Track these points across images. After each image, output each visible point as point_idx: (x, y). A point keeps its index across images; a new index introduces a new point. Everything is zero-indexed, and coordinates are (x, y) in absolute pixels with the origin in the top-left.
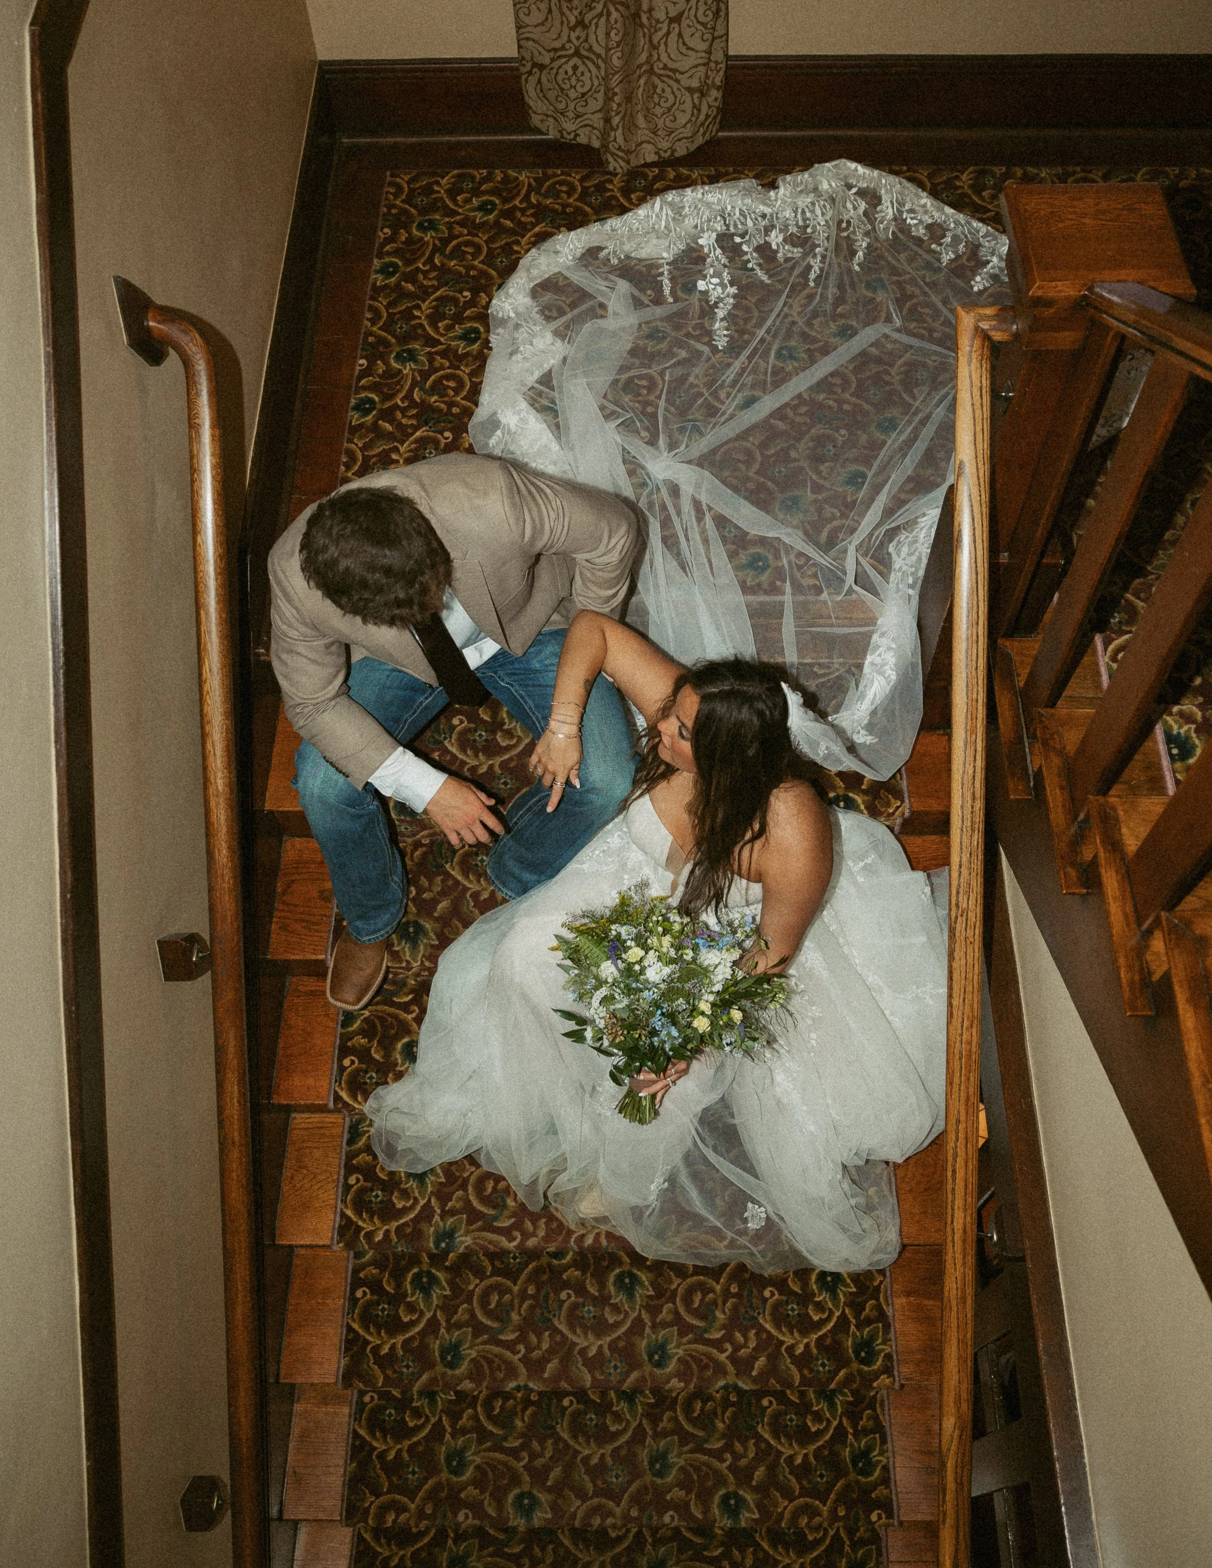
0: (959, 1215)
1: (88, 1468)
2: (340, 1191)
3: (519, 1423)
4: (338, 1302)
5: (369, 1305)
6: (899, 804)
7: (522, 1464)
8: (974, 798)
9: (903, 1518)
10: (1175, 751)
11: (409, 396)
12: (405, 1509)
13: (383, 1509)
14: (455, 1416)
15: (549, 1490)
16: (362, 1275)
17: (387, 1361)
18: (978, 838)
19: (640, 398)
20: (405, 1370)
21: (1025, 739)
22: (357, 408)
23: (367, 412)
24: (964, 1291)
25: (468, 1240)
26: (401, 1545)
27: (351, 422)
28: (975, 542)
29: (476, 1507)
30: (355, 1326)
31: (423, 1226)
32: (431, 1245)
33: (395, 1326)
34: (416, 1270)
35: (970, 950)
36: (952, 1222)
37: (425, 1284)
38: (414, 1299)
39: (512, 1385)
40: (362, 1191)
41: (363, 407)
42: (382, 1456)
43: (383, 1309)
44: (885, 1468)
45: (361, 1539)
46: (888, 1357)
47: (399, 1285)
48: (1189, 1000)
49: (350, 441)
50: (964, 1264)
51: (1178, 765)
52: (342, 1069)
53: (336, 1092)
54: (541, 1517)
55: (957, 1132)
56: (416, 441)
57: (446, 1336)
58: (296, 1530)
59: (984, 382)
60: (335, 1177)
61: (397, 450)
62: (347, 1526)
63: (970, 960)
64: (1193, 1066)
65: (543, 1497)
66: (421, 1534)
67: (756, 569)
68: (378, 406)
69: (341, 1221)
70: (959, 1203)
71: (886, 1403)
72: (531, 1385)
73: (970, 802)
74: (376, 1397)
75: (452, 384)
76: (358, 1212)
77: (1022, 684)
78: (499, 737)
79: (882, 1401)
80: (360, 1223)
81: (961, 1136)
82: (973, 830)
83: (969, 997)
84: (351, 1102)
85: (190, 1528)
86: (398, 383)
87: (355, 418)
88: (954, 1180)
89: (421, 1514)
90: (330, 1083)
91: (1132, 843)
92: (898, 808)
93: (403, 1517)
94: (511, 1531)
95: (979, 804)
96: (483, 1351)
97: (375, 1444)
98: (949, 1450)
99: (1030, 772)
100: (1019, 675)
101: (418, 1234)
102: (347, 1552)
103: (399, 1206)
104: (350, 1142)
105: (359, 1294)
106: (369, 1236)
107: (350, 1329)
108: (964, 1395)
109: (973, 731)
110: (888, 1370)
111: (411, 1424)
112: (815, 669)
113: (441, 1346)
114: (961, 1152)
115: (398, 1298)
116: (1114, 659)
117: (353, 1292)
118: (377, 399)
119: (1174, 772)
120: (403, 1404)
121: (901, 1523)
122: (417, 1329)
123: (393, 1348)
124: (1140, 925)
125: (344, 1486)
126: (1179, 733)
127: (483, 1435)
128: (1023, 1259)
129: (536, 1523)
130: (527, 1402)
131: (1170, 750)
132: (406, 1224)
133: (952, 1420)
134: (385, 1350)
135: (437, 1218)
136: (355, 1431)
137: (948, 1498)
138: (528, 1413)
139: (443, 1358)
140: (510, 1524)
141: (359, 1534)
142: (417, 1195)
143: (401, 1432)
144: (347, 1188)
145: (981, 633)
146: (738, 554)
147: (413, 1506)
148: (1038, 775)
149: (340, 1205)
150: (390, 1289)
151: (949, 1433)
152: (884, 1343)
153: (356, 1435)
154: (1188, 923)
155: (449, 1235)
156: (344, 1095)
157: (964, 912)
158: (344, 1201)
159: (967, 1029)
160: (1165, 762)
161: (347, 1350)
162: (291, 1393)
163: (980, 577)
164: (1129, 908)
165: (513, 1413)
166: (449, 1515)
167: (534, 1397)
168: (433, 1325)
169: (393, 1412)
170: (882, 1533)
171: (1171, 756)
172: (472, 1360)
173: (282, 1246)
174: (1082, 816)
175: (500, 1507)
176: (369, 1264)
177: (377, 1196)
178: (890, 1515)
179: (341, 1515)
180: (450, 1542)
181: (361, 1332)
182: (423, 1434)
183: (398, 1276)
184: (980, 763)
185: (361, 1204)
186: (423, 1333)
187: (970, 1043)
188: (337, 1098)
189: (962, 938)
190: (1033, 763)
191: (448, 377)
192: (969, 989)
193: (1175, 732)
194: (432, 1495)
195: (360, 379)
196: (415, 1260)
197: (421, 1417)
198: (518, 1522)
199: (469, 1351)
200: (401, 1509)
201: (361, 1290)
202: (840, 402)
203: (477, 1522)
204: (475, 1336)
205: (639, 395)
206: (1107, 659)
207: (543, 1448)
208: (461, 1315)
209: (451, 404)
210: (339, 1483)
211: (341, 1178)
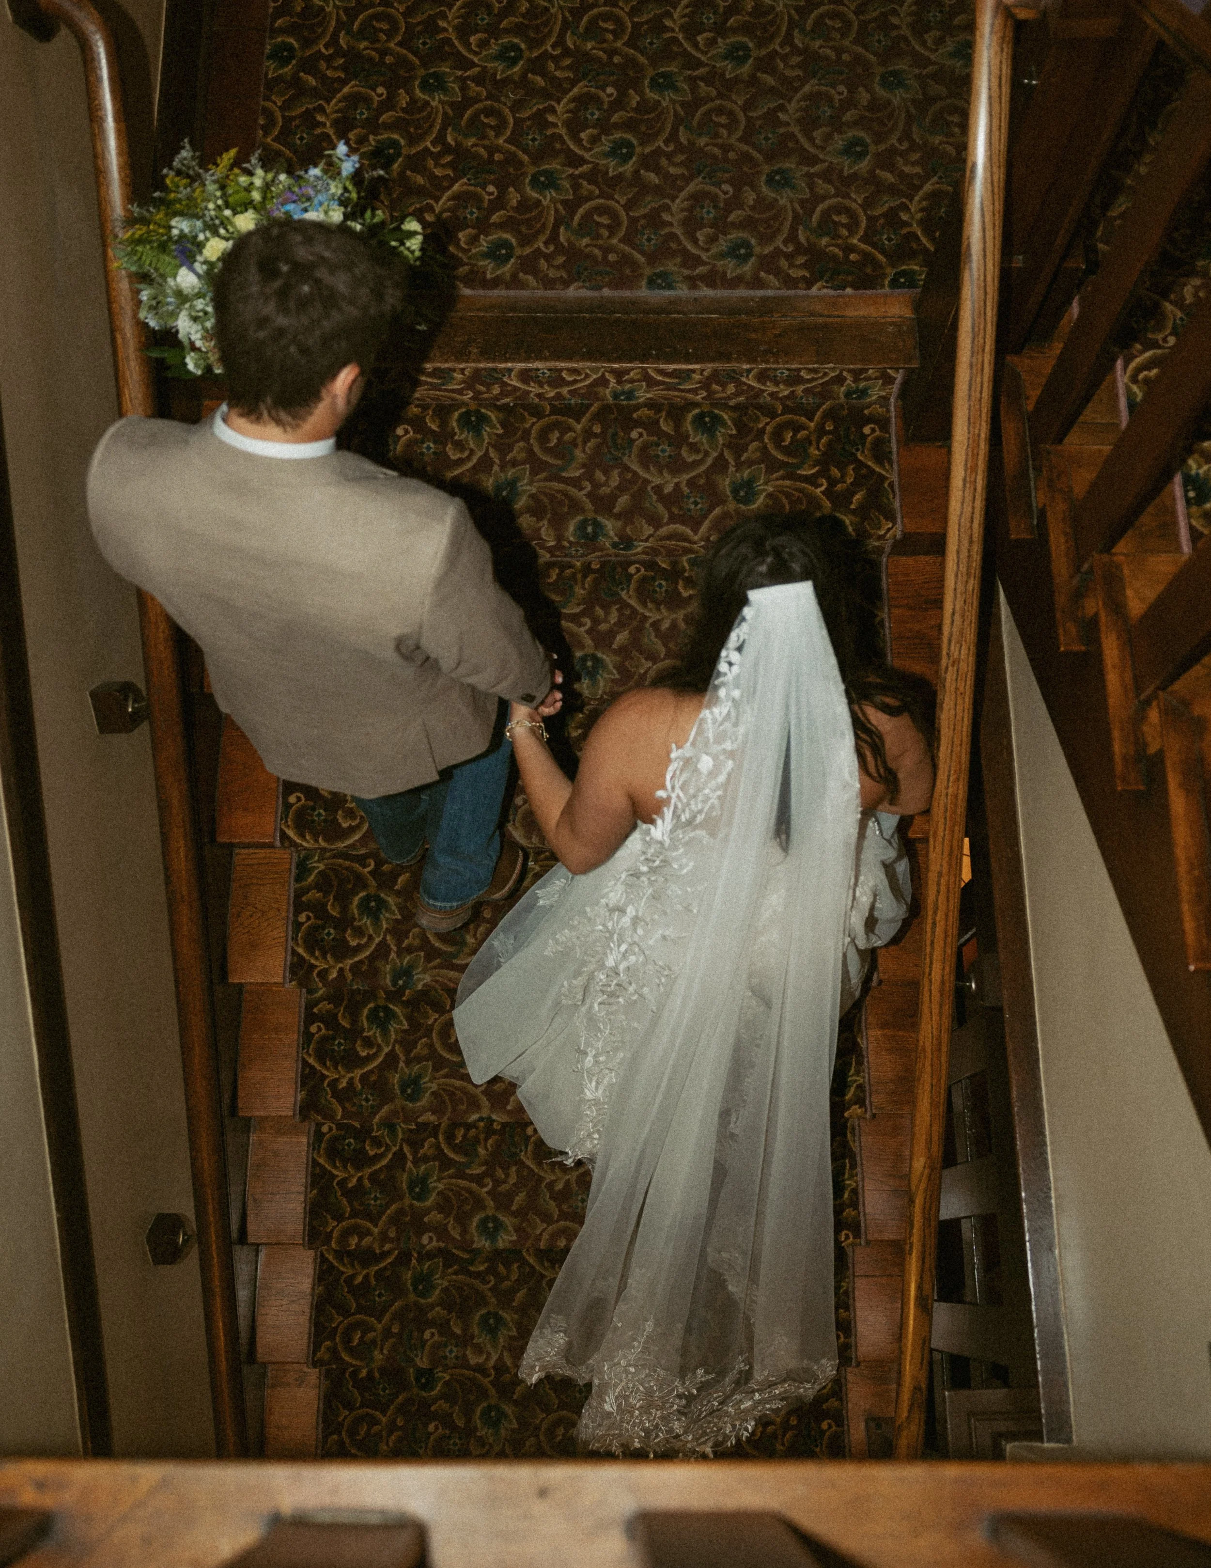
0: (937, 967)
1: (58, 1219)
2: (290, 928)
3: (481, 1151)
4: (291, 1039)
5: (324, 1039)
6: (890, 526)
7: (485, 1190)
8: (971, 542)
9: (869, 1237)
10: (1192, 494)
11: (334, 41)
12: (369, 1233)
13: (346, 1234)
14: (415, 1145)
15: (514, 1214)
16: (315, 1010)
17: (344, 1096)
18: (973, 584)
19: (605, 45)
20: (364, 1103)
21: (1031, 470)
22: (274, 55)
23: (285, 62)
24: (939, 1038)
25: (427, 978)
26: (365, 1264)
27: (266, 74)
28: (985, 256)
29: (441, 1232)
30: (311, 1061)
31: (379, 964)
32: (388, 981)
33: (351, 1060)
34: (371, 1005)
35: (960, 701)
36: (930, 974)
37: (382, 1018)
38: (371, 1033)
39: (475, 1117)
40: (315, 929)
41: (282, 55)
42: (343, 1183)
43: (339, 1045)
44: (855, 1191)
45: (323, 1259)
46: (860, 1087)
47: (354, 1021)
48: (1180, 785)
49: (267, 99)
50: (940, 1014)
51: (1194, 509)
52: (287, 806)
53: (281, 830)
54: (505, 1240)
55: (938, 884)
56: (345, 98)
57: (406, 1070)
58: (257, 1252)
59: (1004, 72)
60: (284, 914)
61: (321, 109)
62: (310, 1249)
63: (959, 711)
64: (1180, 853)
65: (507, 1221)
66: (384, 1255)
67: (738, 257)
68: (299, 54)
69: (292, 960)
70: (937, 954)
71: (857, 1131)
72: (494, 1117)
73: (967, 545)
74: (334, 1126)
75: (384, 26)
76: (310, 950)
77: (1030, 408)
78: (449, 448)
79: (853, 1129)
80: (313, 961)
81: (943, 888)
82: (968, 574)
83: (957, 749)
84: (299, 841)
85: (156, 1262)
86: (320, 24)
87: (271, 69)
88: (933, 933)
89: (384, 1237)
90: (275, 821)
91: (1136, 607)
92: (889, 530)
93: (367, 1240)
94: (475, 1252)
95: (977, 548)
96: (443, 1084)
97: (335, 1172)
98: (918, 1187)
99: (1035, 509)
100: (1027, 398)
101: (374, 972)
102: (310, 1271)
103: (353, 943)
104: (299, 878)
105: (313, 1029)
106: (323, 974)
107: (305, 1063)
108: (935, 1138)
109: (974, 469)
110: (860, 1101)
111: (371, 1153)
112: (802, 374)
113: (401, 1079)
114: (942, 906)
115: (354, 1033)
116: (1134, 379)
117: (307, 1027)
118: (296, 45)
119: (1189, 516)
120: (363, 1134)
121: (868, 1243)
122: (375, 1064)
123: (351, 1082)
124: (1137, 696)
125: (305, 1213)
126: (1197, 474)
127: (446, 1163)
128: (1000, 1009)
129: (501, 1245)
130: (489, 1131)
131: (1186, 492)
132: (361, 962)
133: (922, 1160)
134: (343, 1084)
135: (393, 955)
136: (314, 1160)
137: (915, 1231)
138: (490, 1141)
139: (403, 1091)
140: (475, 1246)
141: (322, 1255)
142: (371, 932)
143: (360, 1160)
144: (298, 925)
145: (986, 361)
146: (717, 240)
147: (376, 1230)
148: (1042, 513)
149: (290, 943)
150: (345, 1024)
151: (918, 1173)
152: (858, 1073)
153: (315, 1163)
154: (1187, 704)
155: (407, 973)
156: (291, 833)
157: (955, 662)
158: (295, 939)
159: (954, 782)
160: (1180, 506)
161: (303, 1085)
162: (247, 1125)
163: (989, 297)
164: (1128, 676)
165: (476, 1141)
166: (414, 1239)
167: (496, 1126)
168: (391, 1060)
169: (352, 1140)
170: (849, 1251)
171: (1188, 501)
172: (433, 1093)
173: (233, 984)
174: (1086, 566)
175: (464, 1231)
176: (322, 999)
177: (329, 934)
178: (857, 1235)
179: (304, 1239)
180: (414, 1261)
181: (318, 1067)
182: (384, 1162)
183: (354, 1012)
184: (979, 504)
185: (313, 942)
186: (381, 1068)
187: (956, 796)
188: (284, 836)
189: (953, 689)
190: (1039, 498)
191: (377, 17)
192: (957, 742)
193: (1193, 472)
194: (395, 1220)
195: (275, 18)
196: (371, 995)
197: (381, 1146)
198: (482, 1243)
199: (429, 1085)
200: (363, 1233)
201: (316, 1025)
202: (839, 51)
203: (442, 1245)
204: (436, 1069)
205: (604, 41)
206: (1126, 380)
207: (507, 1175)
208: (420, 1048)
209: (383, 53)
210: (300, 1209)
211: (291, 915)
